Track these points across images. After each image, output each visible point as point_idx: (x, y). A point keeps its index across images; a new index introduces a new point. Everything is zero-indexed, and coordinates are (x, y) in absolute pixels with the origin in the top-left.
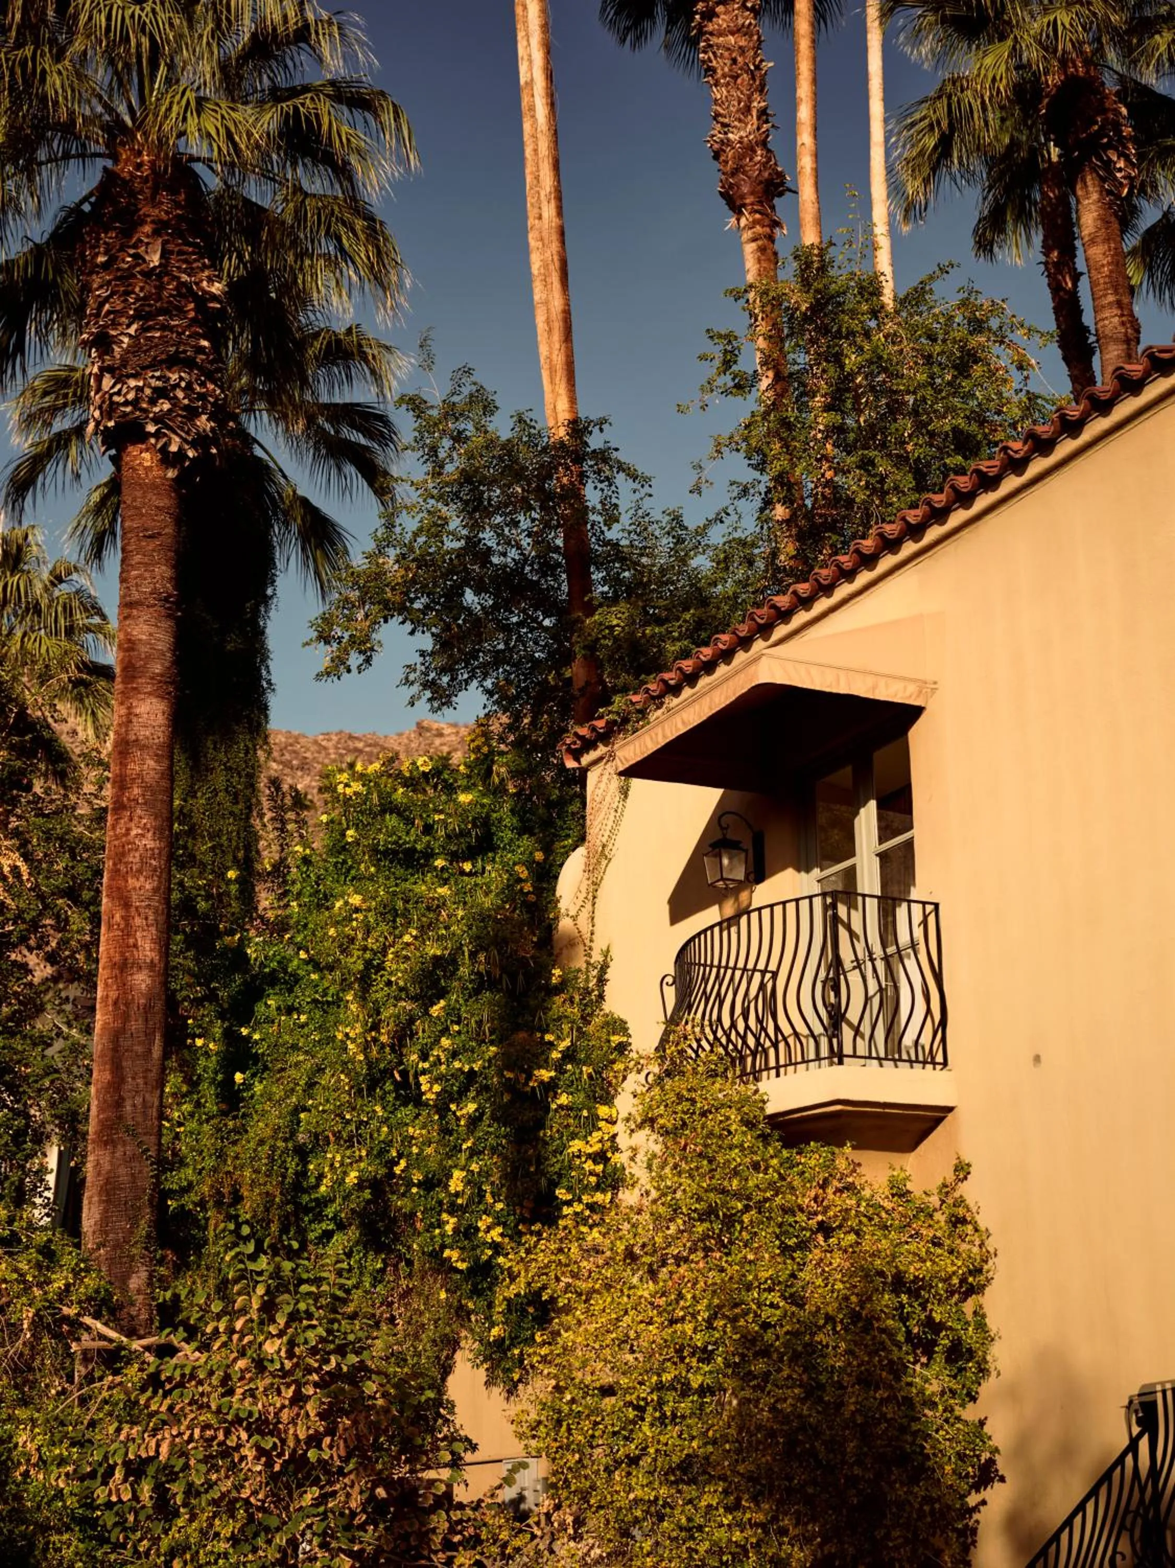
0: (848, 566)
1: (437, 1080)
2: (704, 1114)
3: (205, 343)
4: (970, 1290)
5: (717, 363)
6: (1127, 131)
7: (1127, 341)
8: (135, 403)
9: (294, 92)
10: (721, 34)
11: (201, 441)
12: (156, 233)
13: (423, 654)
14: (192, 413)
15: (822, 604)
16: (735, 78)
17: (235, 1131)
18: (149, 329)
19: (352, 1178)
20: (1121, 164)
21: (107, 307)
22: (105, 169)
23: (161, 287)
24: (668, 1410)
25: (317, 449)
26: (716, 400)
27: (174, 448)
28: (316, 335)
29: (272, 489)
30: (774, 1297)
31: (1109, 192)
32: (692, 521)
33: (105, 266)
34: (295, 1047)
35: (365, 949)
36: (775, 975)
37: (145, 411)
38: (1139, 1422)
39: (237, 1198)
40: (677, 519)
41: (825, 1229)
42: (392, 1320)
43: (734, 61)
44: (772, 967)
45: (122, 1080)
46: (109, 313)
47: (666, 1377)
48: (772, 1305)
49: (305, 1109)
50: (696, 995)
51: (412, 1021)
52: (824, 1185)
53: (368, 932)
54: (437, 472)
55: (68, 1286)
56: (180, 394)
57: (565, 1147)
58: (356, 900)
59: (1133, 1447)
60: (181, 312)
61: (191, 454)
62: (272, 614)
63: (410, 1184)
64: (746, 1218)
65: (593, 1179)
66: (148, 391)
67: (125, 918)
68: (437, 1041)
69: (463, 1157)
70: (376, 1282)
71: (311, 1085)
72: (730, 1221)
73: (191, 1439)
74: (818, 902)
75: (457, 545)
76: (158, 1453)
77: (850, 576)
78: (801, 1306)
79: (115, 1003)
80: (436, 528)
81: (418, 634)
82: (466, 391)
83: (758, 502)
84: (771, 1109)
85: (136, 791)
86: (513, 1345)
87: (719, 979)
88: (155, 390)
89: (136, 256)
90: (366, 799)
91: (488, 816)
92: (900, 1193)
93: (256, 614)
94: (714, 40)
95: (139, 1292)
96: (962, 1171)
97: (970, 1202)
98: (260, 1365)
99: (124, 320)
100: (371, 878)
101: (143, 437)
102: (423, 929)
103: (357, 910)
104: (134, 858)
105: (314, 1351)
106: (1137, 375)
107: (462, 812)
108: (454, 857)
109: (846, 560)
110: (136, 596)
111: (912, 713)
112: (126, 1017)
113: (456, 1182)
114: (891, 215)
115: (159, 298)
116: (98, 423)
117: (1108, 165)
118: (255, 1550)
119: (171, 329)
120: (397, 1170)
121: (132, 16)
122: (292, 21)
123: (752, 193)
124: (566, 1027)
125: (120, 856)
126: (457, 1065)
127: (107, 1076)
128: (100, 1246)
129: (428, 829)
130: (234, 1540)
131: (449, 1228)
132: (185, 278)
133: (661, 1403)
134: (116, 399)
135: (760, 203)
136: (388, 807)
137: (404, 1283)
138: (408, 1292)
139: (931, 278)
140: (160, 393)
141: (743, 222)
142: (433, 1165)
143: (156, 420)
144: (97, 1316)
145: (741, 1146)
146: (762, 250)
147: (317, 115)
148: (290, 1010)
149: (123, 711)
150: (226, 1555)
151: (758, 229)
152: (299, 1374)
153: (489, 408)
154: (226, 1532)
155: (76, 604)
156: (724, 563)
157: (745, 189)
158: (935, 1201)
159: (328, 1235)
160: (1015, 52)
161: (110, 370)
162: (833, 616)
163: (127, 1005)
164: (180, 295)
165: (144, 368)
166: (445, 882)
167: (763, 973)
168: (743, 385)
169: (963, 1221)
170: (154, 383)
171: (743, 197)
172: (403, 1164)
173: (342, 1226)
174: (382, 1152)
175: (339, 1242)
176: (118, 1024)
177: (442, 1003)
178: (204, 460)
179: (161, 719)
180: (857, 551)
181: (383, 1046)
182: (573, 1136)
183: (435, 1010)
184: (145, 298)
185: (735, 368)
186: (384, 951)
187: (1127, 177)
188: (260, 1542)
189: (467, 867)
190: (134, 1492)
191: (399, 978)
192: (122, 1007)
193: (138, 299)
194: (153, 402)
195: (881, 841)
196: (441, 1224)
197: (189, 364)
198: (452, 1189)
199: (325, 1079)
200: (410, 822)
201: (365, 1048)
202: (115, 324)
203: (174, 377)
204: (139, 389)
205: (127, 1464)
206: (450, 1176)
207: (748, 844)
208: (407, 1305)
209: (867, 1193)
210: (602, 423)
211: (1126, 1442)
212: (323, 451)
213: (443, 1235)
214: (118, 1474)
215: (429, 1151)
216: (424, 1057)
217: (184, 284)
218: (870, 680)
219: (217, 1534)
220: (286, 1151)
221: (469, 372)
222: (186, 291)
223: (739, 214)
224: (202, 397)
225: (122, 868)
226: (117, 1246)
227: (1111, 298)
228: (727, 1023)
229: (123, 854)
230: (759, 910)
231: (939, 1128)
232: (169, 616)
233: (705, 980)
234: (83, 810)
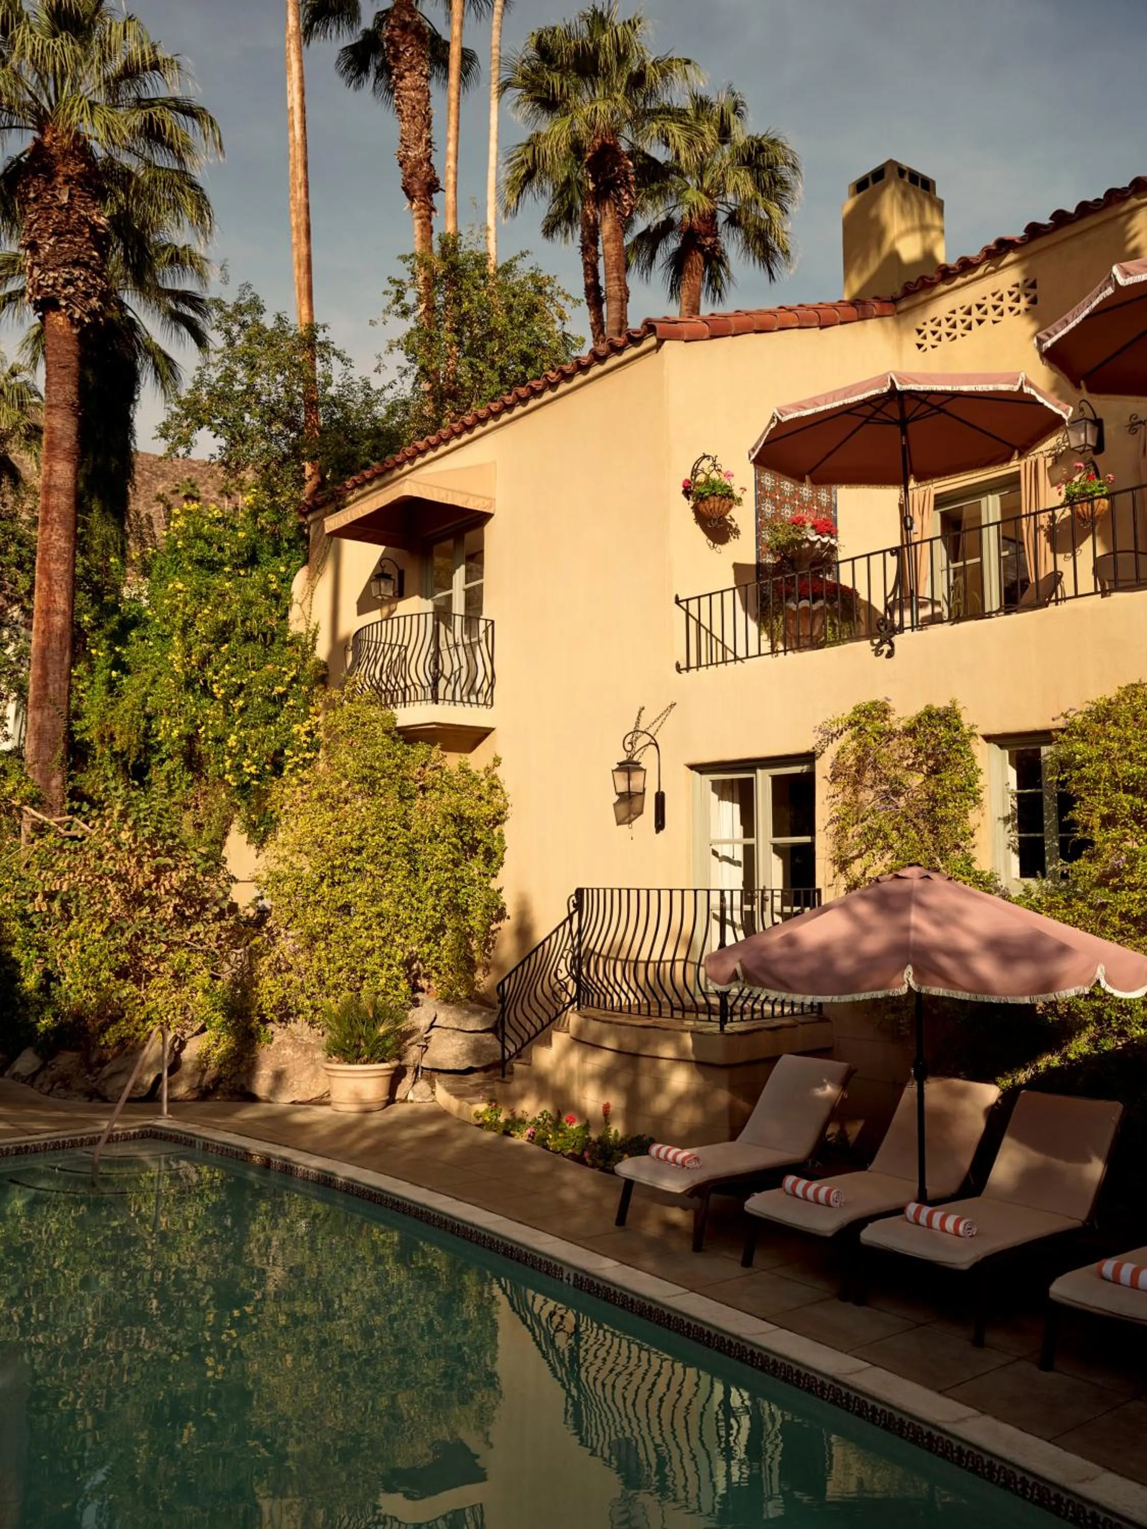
0: (457, 430)
1: (223, 686)
2: (364, 724)
3: (95, 254)
4: (498, 823)
5: (393, 297)
6: (632, 178)
7: (622, 300)
8: (53, 286)
9: (151, 103)
10: (407, 90)
11: (92, 313)
12: (66, 182)
13: (221, 448)
14: (88, 296)
15: (442, 449)
16: (414, 118)
17: (112, 704)
18: (62, 242)
19: (175, 733)
20: (626, 197)
21: (35, 225)
22: (34, 139)
23: (68, 217)
24: (336, 879)
25: (164, 316)
26: (391, 318)
27: (77, 316)
28: (164, 248)
29: (138, 336)
30: (393, 824)
31: (619, 213)
32: (376, 385)
33: (35, 200)
34: (145, 661)
35: (184, 614)
36: (406, 648)
37: (58, 292)
38: (574, 905)
39: (112, 738)
40: (367, 386)
41: (423, 789)
42: (196, 807)
43: (414, 108)
44: (405, 643)
45: (48, 674)
46: (37, 229)
47: (337, 863)
48: (393, 829)
49: (151, 695)
50: (363, 659)
51: (210, 653)
52: (424, 766)
53: (186, 604)
54: (231, 344)
55: (15, 790)
56: (80, 284)
57: (291, 727)
58: (180, 586)
59: (570, 917)
60: (82, 234)
61: (87, 320)
62: (138, 410)
63: (207, 739)
64: (382, 782)
65: (305, 745)
66: (61, 280)
67: (49, 586)
68: (223, 666)
69: (236, 728)
70: (188, 786)
71: (154, 682)
72: (373, 784)
73: (80, 881)
74: (430, 617)
75: (241, 388)
76: (61, 887)
77: (459, 435)
78: (409, 830)
79: (43, 632)
80: (229, 377)
81: (218, 437)
82: (248, 297)
83: (412, 379)
84: (399, 724)
85: (55, 515)
86: (260, 825)
87: (376, 650)
88: (66, 280)
89: (53, 196)
90: (187, 529)
91: (254, 546)
92: (464, 771)
93: (127, 409)
94: (403, 93)
95: (57, 787)
96: (497, 761)
97: (500, 777)
98: (118, 846)
99: (46, 235)
100: (189, 573)
101: (57, 308)
102: (216, 606)
103: (180, 591)
104: (54, 552)
105: (148, 840)
106: (620, 344)
107: (239, 542)
108: (236, 567)
109: (456, 427)
110: (54, 402)
111: (486, 516)
112: (49, 641)
113: (232, 741)
114: (496, 213)
115: (68, 224)
116: (31, 296)
117: (619, 196)
118: (114, 939)
119: (75, 243)
120: (200, 731)
121: (48, 47)
122: (147, 58)
123: (420, 189)
124: (293, 665)
125: (46, 550)
126: (234, 679)
127: (39, 672)
128: (35, 762)
129: (221, 549)
130: (104, 933)
131: (228, 764)
132: (83, 212)
133: (333, 875)
134: (42, 283)
135: (425, 196)
136: (199, 536)
137: (204, 788)
138: (205, 793)
139: (516, 259)
140: (69, 282)
141: (414, 206)
142: (220, 732)
143: (66, 298)
144: (32, 806)
145: (382, 744)
146: (424, 224)
147: (163, 121)
148: (143, 638)
149: (47, 468)
150: (99, 941)
151: (422, 211)
152: (140, 851)
153: (260, 310)
154: (99, 929)
155: (24, 389)
156: (392, 412)
157: (416, 187)
158: (482, 776)
159: (162, 761)
160: (572, 124)
161: (38, 265)
162: (448, 456)
163: (50, 633)
164: (80, 222)
165: (58, 266)
166: (230, 580)
167: (400, 647)
168: (405, 313)
169: (497, 787)
170: (64, 275)
171: (415, 191)
172: (203, 728)
173: (170, 757)
174: (193, 721)
175: (168, 765)
176: (45, 644)
177: (226, 646)
178: (95, 325)
179: (70, 474)
180: (463, 423)
181: (193, 667)
182: (296, 722)
183: (223, 649)
184: (59, 223)
185: (402, 301)
186: (195, 615)
187: (629, 205)
188: (118, 935)
189: (242, 572)
190: (49, 907)
191: (202, 630)
192: (47, 633)
193: (54, 223)
194: (64, 287)
195: (467, 583)
196: (223, 762)
197: (86, 266)
198: (229, 745)
199: (162, 679)
200: (210, 545)
201: (183, 666)
202: (40, 237)
203: (76, 273)
204: (56, 279)
205: (44, 893)
206: (229, 737)
207: (395, 576)
208: (205, 800)
209: (447, 770)
210: (324, 327)
211: (566, 915)
212: (168, 318)
213: (224, 767)
214: (40, 897)
215: (217, 722)
216: (216, 673)
217: (82, 216)
218: (465, 497)
219: (94, 931)
220: (139, 716)
221: (249, 286)
222: (84, 221)
223: (413, 201)
224: (93, 286)
225: (47, 558)
226: (44, 763)
227: (615, 275)
228: (377, 676)
229: (47, 550)
230: (398, 618)
231: (488, 739)
232: (75, 415)
233: (369, 649)
234: (25, 517)
